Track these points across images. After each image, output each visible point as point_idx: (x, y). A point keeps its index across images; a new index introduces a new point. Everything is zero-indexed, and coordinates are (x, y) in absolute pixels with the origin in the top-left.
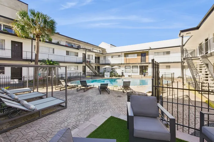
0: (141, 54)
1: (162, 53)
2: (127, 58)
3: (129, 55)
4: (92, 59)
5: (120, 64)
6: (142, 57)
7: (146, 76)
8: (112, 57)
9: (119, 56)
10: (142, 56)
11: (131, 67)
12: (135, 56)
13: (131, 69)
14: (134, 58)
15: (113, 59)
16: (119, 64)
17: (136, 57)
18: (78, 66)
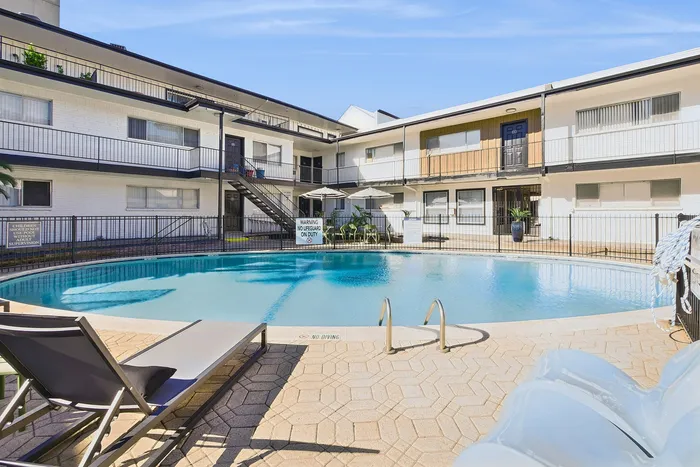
0: (503, 126)
1: (627, 111)
2: (435, 152)
3: (442, 139)
4: (280, 163)
5: (399, 181)
6: (508, 143)
7: (525, 238)
8: (369, 156)
9: (399, 147)
10: (504, 137)
11: (452, 195)
12: (473, 142)
13: (453, 205)
14: (463, 149)
15: (374, 161)
16: (394, 182)
17: (478, 146)
18: (197, 191)
